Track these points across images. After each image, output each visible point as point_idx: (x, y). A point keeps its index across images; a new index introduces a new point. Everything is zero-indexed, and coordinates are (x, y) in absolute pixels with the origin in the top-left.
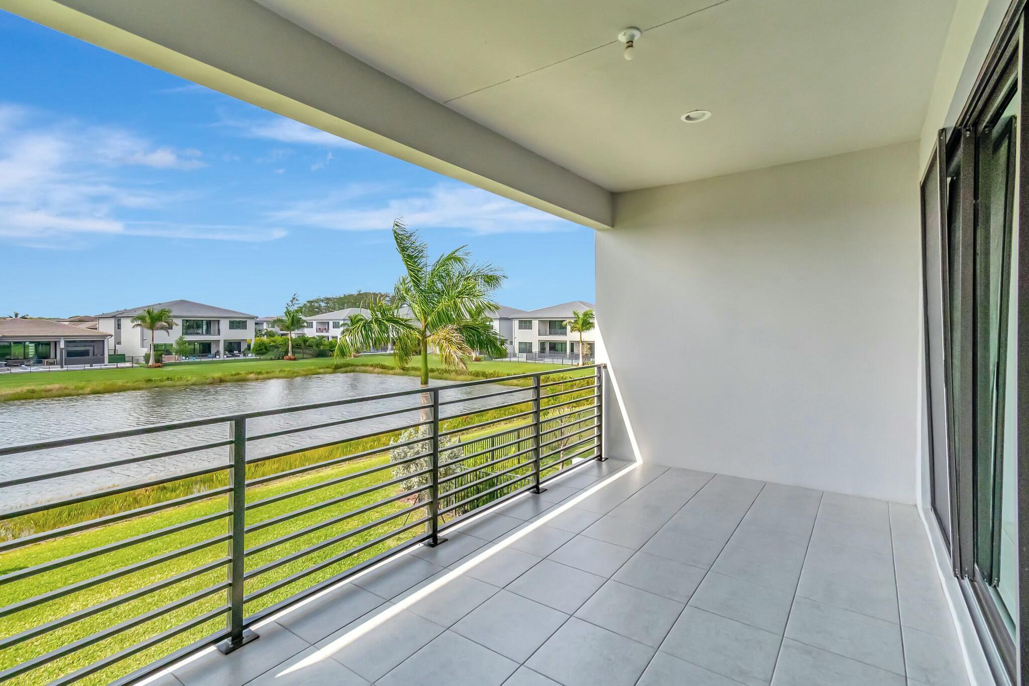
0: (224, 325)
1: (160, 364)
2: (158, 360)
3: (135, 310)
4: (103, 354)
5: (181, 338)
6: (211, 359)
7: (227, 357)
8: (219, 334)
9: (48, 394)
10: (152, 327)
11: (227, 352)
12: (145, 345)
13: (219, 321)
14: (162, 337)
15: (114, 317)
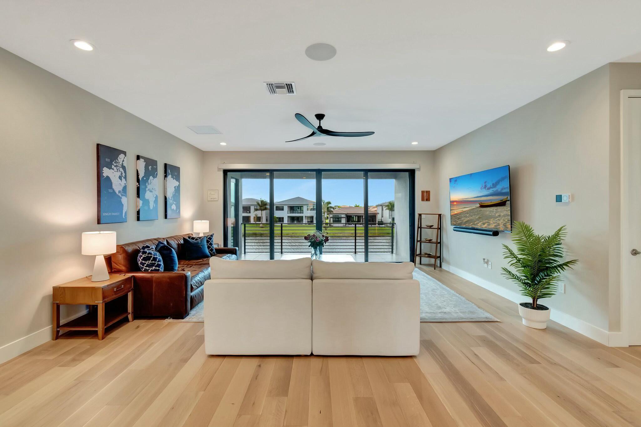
3: (387, 203)
4: (376, 221)
10: (391, 210)
15: (381, 205)
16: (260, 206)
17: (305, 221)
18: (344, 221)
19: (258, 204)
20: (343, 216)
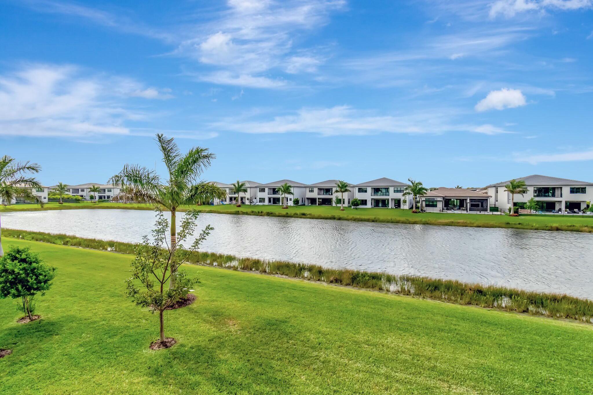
0: (566, 191)
1: (516, 214)
2: (516, 212)
3: (505, 182)
4: (487, 207)
5: (532, 199)
6: (553, 214)
7: (568, 213)
8: (561, 196)
9: (458, 224)
10: (513, 192)
11: (568, 210)
12: (510, 202)
13: (561, 188)
14: (519, 198)
15: (495, 186)
16: (341, 188)
17: (391, 205)
18: (440, 205)
19: (339, 186)
20: (439, 199)
